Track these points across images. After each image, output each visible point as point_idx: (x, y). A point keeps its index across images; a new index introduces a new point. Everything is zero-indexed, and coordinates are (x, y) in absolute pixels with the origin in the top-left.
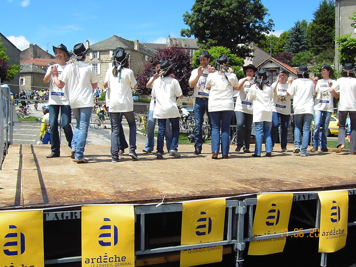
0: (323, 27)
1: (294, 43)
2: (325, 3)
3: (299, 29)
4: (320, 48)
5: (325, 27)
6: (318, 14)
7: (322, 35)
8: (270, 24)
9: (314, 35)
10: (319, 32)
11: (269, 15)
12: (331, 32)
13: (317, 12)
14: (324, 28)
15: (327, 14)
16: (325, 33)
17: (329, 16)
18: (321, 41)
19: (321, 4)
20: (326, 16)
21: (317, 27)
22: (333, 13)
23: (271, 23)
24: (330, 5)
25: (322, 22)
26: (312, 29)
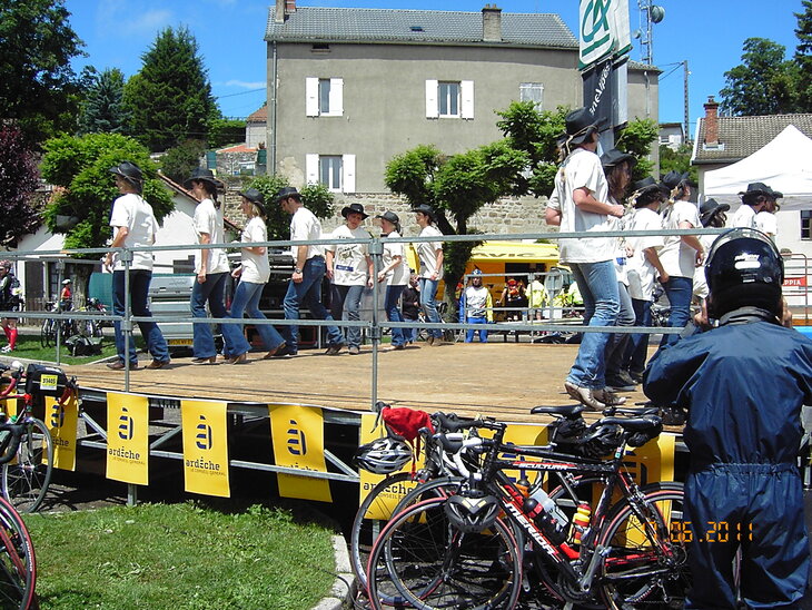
0: (166, 89)
1: (98, 121)
2: (169, 35)
3: (109, 90)
4: (158, 135)
5: (170, 89)
6: (153, 60)
7: (163, 106)
8: (88, 76)
9: (145, 107)
10: (157, 99)
11: (87, 55)
12: (183, 101)
13: (150, 55)
14: (167, 92)
15: (174, 61)
16: (171, 104)
17: (178, 65)
18: (163, 121)
19: (161, 37)
20: (173, 66)
21: (153, 88)
22: (187, 59)
23: (91, 74)
24: (181, 41)
25: (164, 78)
26: (139, 92)
